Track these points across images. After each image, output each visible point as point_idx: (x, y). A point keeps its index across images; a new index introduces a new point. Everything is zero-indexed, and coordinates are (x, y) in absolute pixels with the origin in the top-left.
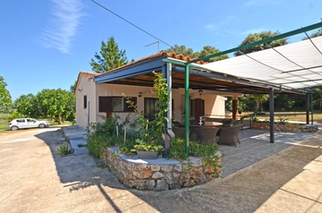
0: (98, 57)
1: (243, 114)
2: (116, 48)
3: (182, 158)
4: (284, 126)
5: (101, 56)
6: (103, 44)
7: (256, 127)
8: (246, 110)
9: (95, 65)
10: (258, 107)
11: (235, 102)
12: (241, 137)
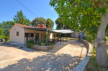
0: (16, 16)
1: (56, 38)
2: (23, 14)
3: (49, 45)
4: (63, 41)
5: (17, 16)
6: (18, 12)
7: (58, 41)
8: (57, 37)
9: (15, 20)
10: (59, 36)
11: (55, 35)
12: (56, 43)
